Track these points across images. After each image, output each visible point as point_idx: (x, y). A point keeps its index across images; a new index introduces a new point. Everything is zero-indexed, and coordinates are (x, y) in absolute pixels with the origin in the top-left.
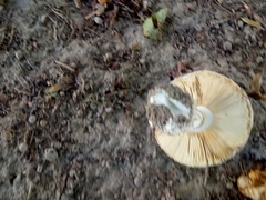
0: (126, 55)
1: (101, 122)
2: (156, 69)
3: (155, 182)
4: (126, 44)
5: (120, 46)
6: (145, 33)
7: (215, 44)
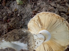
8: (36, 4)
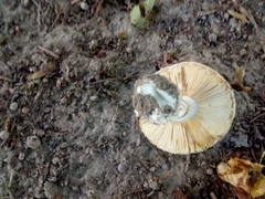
0: (112, 42)
1: (86, 110)
2: (142, 58)
3: (138, 169)
4: (112, 31)
5: (106, 34)
6: (132, 21)
7: (200, 35)
8: (171, 39)
